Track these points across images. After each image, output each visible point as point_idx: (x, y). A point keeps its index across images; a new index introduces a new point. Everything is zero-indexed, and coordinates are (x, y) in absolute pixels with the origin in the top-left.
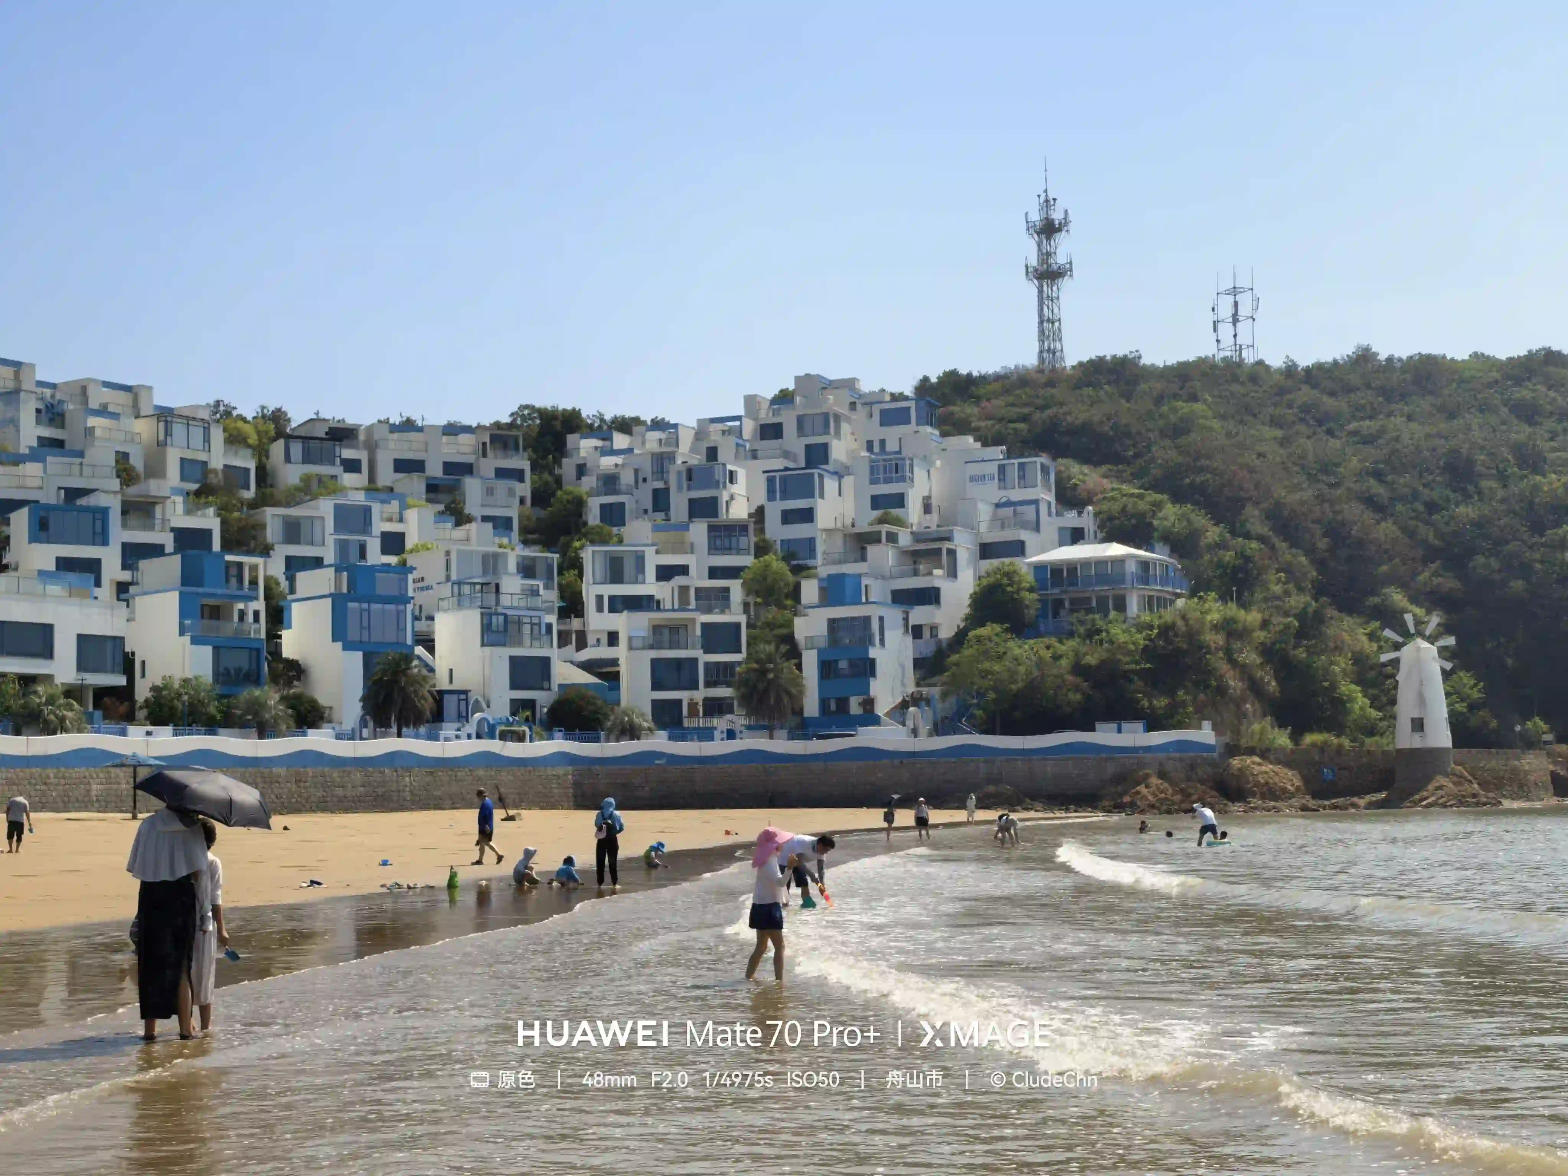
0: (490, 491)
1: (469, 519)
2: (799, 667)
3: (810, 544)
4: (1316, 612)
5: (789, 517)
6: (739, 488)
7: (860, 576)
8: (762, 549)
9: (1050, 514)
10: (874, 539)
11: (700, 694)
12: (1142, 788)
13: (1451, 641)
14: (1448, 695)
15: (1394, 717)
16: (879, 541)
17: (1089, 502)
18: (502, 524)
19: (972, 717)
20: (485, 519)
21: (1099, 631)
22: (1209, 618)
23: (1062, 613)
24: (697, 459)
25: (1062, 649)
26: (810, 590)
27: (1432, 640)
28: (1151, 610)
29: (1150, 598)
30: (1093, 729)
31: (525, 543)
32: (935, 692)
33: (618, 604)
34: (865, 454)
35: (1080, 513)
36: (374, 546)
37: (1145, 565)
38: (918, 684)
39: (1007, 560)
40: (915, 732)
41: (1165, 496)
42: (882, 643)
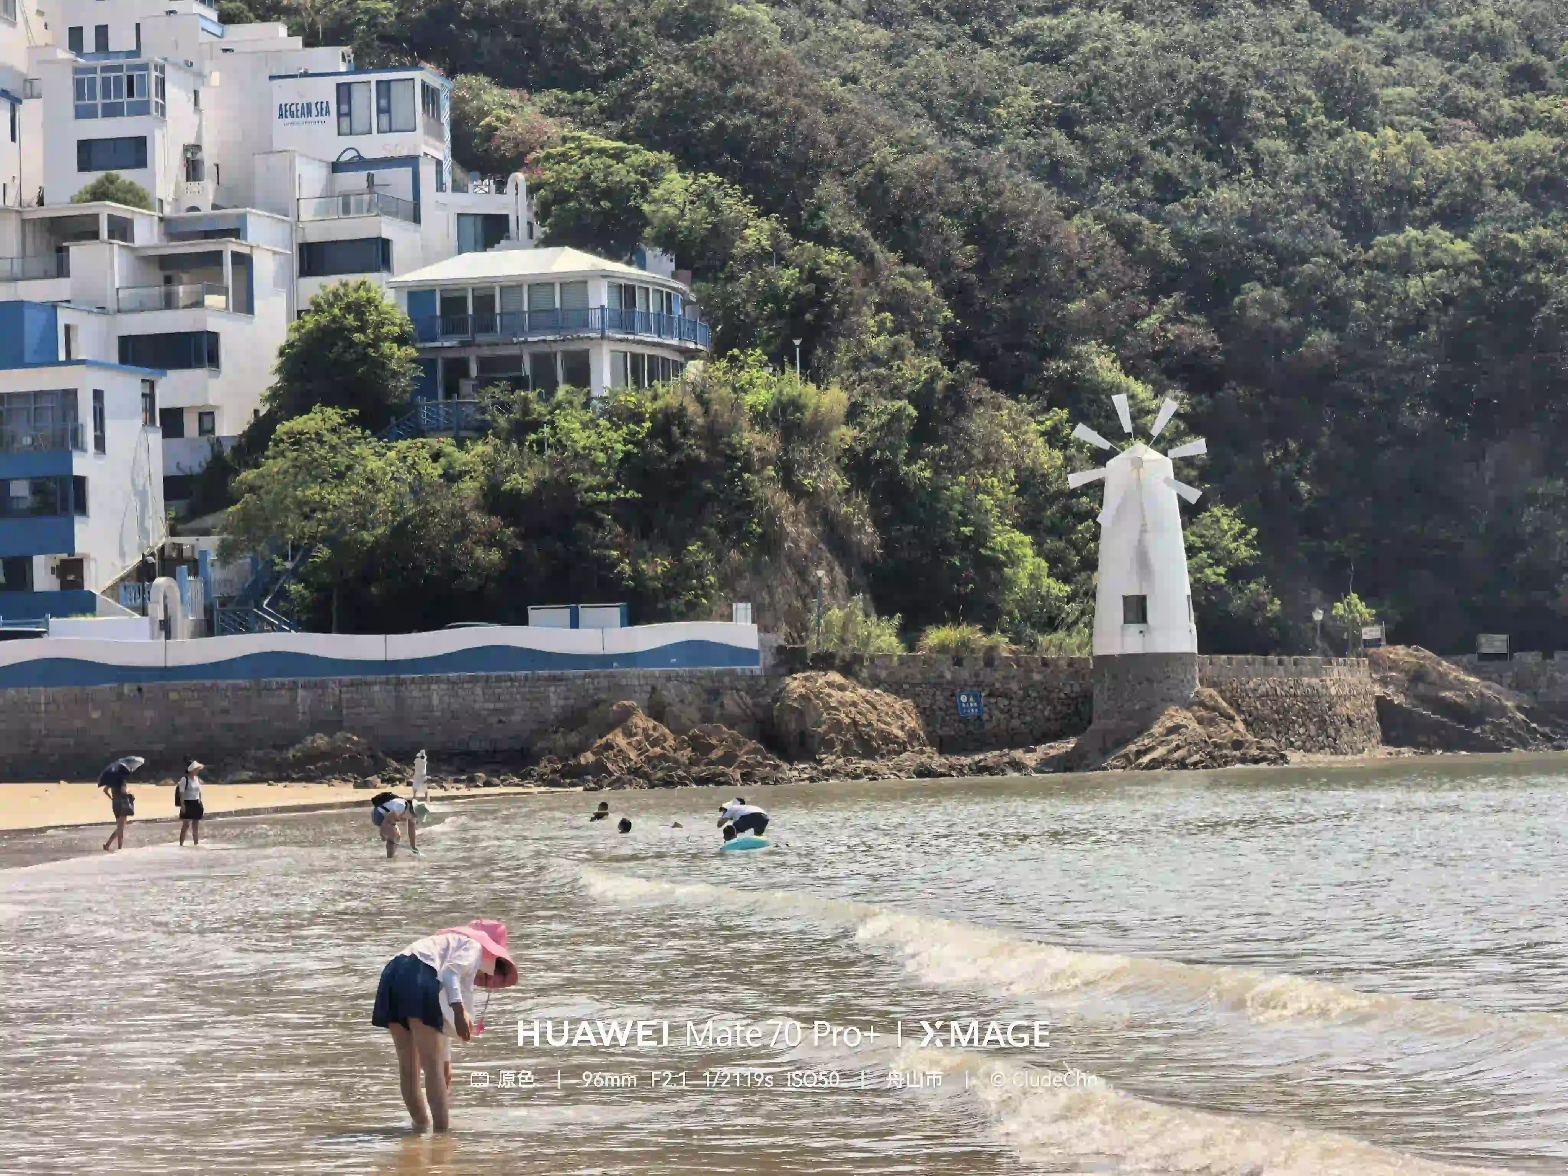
4: (952, 389)
7: (53, 306)
9: (440, 187)
10: (83, 229)
12: (619, 739)
13: (1197, 447)
14: (1191, 551)
15: (1091, 594)
16: (94, 235)
17: (517, 163)
19: (283, 594)
21: (536, 426)
22: (749, 399)
23: (466, 386)
25: (461, 458)
27: (1163, 444)
28: (638, 382)
29: (637, 359)
30: (523, 621)
32: (209, 544)
34: (64, 54)
35: (500, 188)
37: (626, 292)
38: (173, 532)
39: (354, 279)
40: (166, 627)
41: (666, 156)
42: (100, 444)
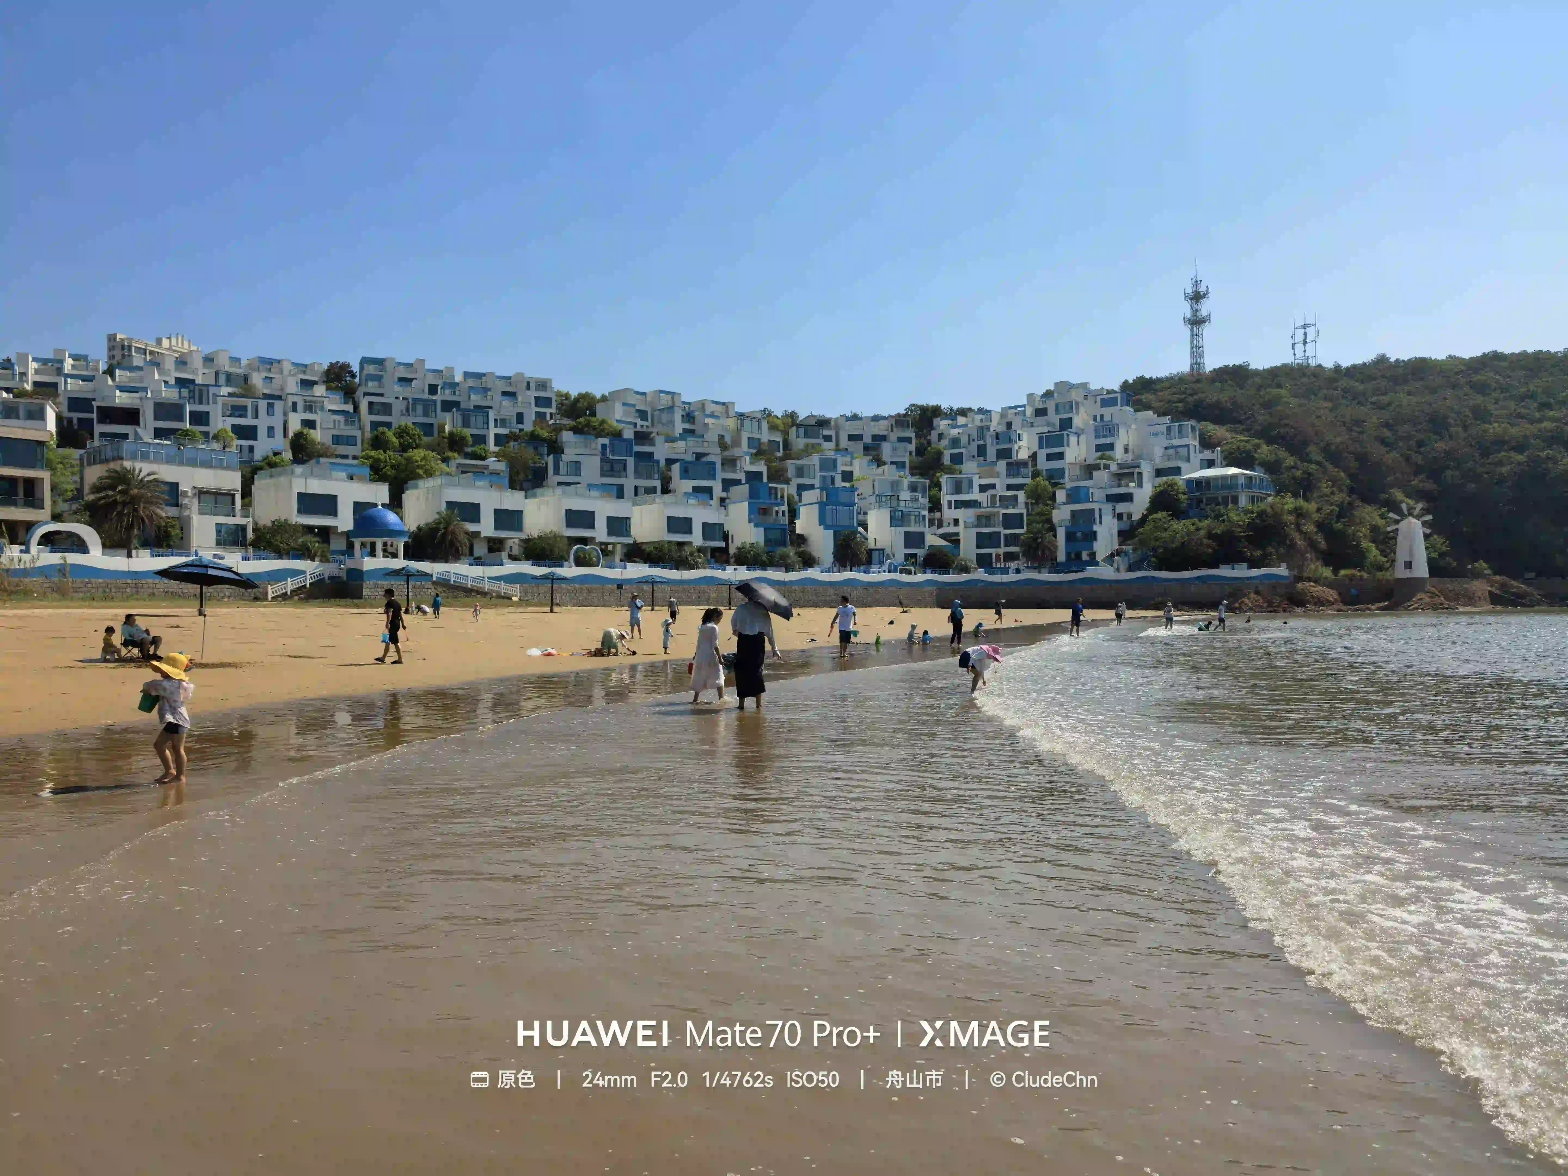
0: (894, 449)
1: (885, 464)
2: (1055, 536)
3: (1061, 472)
4: (1349, 503)
5: (1050, 457)
6: (1023, 443)
7: (1088, 488)
8: (1036, 474)
9: (1195, 452)
10: (1097, 467)
11: (1002, 550)
12: (1246, 600)
13: (1429, 517)
14: (1427, 548)
15: (1393, 561)
16: (1100, 469)
17: (1218, 445)
18: (900, 465)
19: (1150, 561)
20: (892, 463)
21: (1222, 516)
22: (1286, 507)
23: (1201, 505)
24: (1002, 428)
25: (1201, 525)
26: (1061, 496)
27: (1418, 517)
28: (1253, 503)
29: (1253, 497)
30: (1218, 568)
31: (912, 475)
32: (1129, 548)
33: (959, 505)
34: (1092, 422)
35: (1213, 451)
36: (838, 478)
37: (1250, 478)
38: (1120, 545)
39: (1171, 478)
40: (1118, 570)
41: (1262, 441)
42: (1101, 523)
